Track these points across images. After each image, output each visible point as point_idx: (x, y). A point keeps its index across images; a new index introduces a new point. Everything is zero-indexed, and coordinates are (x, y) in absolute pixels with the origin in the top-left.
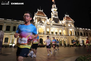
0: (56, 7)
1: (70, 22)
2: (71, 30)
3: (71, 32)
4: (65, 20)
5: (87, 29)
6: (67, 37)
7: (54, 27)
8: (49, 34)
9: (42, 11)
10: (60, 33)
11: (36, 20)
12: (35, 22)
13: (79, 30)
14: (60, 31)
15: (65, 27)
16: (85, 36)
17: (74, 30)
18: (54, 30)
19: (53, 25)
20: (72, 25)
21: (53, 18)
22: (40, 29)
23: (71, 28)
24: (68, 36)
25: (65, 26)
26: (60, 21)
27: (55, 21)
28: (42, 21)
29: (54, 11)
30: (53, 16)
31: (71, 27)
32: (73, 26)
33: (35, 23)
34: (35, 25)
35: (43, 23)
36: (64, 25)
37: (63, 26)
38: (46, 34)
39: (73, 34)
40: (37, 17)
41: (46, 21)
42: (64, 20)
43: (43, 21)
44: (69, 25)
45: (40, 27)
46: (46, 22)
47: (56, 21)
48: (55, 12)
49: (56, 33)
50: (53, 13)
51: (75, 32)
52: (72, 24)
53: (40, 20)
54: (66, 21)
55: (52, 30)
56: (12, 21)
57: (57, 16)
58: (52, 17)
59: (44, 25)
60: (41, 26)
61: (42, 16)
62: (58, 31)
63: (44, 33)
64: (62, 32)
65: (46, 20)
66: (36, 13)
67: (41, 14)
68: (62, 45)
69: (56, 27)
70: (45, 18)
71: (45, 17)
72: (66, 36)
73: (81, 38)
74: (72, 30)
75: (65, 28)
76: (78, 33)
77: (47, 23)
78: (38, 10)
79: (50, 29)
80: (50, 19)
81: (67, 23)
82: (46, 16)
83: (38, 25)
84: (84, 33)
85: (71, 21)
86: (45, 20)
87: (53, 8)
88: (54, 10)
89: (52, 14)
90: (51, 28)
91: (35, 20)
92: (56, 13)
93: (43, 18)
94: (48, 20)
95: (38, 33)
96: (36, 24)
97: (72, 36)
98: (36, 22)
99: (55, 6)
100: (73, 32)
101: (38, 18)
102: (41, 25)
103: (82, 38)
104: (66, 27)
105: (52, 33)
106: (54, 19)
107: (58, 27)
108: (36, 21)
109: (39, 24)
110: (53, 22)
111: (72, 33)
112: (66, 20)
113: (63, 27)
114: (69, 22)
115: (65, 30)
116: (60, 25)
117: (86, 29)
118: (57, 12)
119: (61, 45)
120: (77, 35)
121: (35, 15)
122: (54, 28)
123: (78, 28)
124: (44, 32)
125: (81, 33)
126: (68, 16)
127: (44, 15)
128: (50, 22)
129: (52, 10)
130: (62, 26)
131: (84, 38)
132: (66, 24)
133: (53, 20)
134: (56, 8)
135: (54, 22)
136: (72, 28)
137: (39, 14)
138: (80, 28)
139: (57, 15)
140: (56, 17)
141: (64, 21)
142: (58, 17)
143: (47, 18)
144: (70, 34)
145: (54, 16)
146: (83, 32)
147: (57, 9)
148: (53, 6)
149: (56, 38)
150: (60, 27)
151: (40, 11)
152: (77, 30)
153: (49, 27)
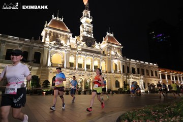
0: (89, 15)
1: (116, 48)
2: (116, 62)
3: (116, 65)
4: (106, 41)
5: (143, 62)
6: (108, 74)
7: (84, 54)
8: (74, 68)
9: (62, 20)
10: (95, 66)
11: (48, 36)
12: (45, 41)
13: (130, 63)
14: (96, 63)
15: (105, 55)
16: (139, 75)
17: (120, 62)
18: (86, 60)
19: (83, 50)
20: (118, 53)
21: (84, 37)
22: (54, 56)
23: (116, 59)
24: (110, 72)
25: (106, 53)
26: (96, 44)
27: (86, 43)
28: (59, 41)
30: (83, 33)
31: (115, 57)
32: (119, 55)
33: (44, 43)
34: (44, 47)
35: (61, 45)
36: (104, 52)
37: (102, 53)
38: (67, 68)
39: (119, 69)
41: (68, 41)
42: (104, 43)
43: (62, 42)
44: (113, 53)
45: (56, 52)
46: (68, 44)
47: (89, 42)
48: (87, 26)
49: (88, 66)
50: (83, 28)
51: (123, 66)
52: (119, 51)
53: (55, 38)
54: (107, 44)
55: (80, 61)
58: (81, 34)
59: (63, 49)
60: (58, 51)
61: (61, 31)
62: (92, 64)
63: (63, 64)
64: (99, 65)
65: (69, 39)
66: (47, 23)
67: (59, 26)
69: (88, 55)
70: (66, 36)
71: (67, 34)
72: (106, 72)
73: (133, 78)
75: (104, 57)
76: (128, 68)
77: (70, 46)
78: (54, 18)
79: (75, 57)
80: (76, 37)
81: (109, 48)
82: (69, 30)
83: (50, 47)
84: (138, 69)
85: (117, 45)
86: (67, 38)
87: (84, 16)
88: (86, 21)
89: (81, 27)
90: (79, 55)
91: (46, 37)
92: (89, 27)
93: (63, 35)
94: (73, 40)
95: (49, 64)
96: (48, 46)
97: (117, 73)
99: (89, 13)
101: (52, 34)
102: (58, 48)
103: (135, 79)
104: (107, 56)
105: (80, 66)
106: (86, 39)
107: (91, 55)
108: (48, 39)
109: (54, 47)
110: (83, 44)
111: (118, 67)
112: (108, 42)
113: (102, 56)
114: (114, 47)
115: (104, 62)
116: (96, 50)
117: (141, 62)
118: (92, 26)
120: (127, 72)
121: (45, 26)
122: (85, 57)
123: (128, 59)
124: (63, 62)
125: (133, 69)
126: (112, 35)
127: (65, 28)
128: (76, 43)
129: (83, 20)
130: (99, 53)
131: (138, 77)
132: (108, 50)
133: (83, 41)
134: (91, 18)
135: (85, 45)
136: (118, 58)
137: (56, 26)
138: (132, 60)
139: (92, 32)
140: (89, 36)
141: (104, 45)
142: (92, 34)
143: (71, 35)
144: (114, 69)
146: (137, 66)
147: (92, 20)
148: (84, 13)
149: (86, 76)
150: (95, 55)
151: (58, 19)
152: (126, 63)
153: (75, 53)
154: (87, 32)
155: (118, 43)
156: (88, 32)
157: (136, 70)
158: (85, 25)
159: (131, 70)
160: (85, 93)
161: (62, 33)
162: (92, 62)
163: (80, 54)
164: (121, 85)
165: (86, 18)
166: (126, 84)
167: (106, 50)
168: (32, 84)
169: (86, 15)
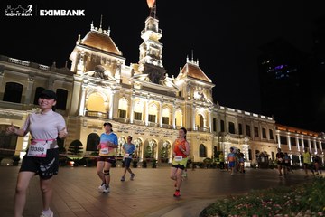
0: (157, 27)
1: (202, 86)
2: (201, 111)
3: (201, 118)
4: (185, 75)
5: (249, 114)
6: (188, 133)
7: (146, 96)
9: (108, 33)
10: (164, 118)
11: (82, 62)
12: (76, 69)
13: (225, 115)
14: (166, 113)
15: (183, 99)
16: (241, 136)
17: (209, 112)
18: (146, 105)
19: (144, 88)
20: (205, 96)
21: (146, 65)
22: (92, 97)
23: (202, 106)
24: (191, 130)
25: (184, 95)
26: (167, 78)
27: (150, 77)
28: (102, 71)
29: (151, 39)
30: (145, 58)
31: (201, 103)
32: (208, 99)
33: (75, 73)
34: (74, 80)
35: (106, 78)
36: (180, 93)
37: (177, 95)
38: (113, 119)
39: (207, 125)
41: (118, 71)
42: (182, 78)
43: (107, 72)
44: (197, 96)
45: (95, 91)
46: (117, 76)
47: (154, 75)
48: (152, 46)
49: (152, 118)
50: (145, 48)
51: (214, 119)
52: (207, 93)
53: (95, 65)
54: (187, 79)
55: (138, 108)
57: (158, 58)
58: (141, 60)
59: (108, 85)
60: (99, 87)
61: (105, 52)
62: (158, 113)
63: (108, 113)
64: (171, 116)
65: (119, 67)
66: (82, 38)
67: (103, 45)
68: (167, 160)
69: (153, 97)
70: (115, 62)
71: (117, 59)
73: (230, 141)
74: (204, 111)
75: (181, 102)
76: (222, 123)
77: (121, 80)
78: (93, 29)
79: (129, 101)
80: (132, 65)
81: (191, 87)
82: (120, 53)
83: (86, 81)
84: (240, 126)
85: (204, 82)
86: (116, 67)
87: (148, 29)
88: (151, 37)
89: (141, 48)
90: (136, 98)
91: (78, 62)
92: (157, 47)
93: (109, 61)
94: (126, 71)
95: (82, 112)
96: (80, 79)
97: (202, 131)
98: (78, 72)
99: (156, 22)
100: (207, 119)
101: (89, 58)
102: (100, 84)
103: (234, 142)
104: (186, 101)
105: (138, 116)
106: (149, 69)
107: (158, 99)
108: (81, 67)
109: (92, 81)
110: (144, 77)
111: (205, 121)
112: (188, 77)
113: (177, 101)
114: (198, 85)
115: (180, 112)
116: (167, 90)
117: (246, 113)
118: (161, 47)
119: (164, 160)
120: (220, 130)
121: (78, 43)
122: (146, 100)
123: (222, 108)
124: (108, 110)
125: (232, 125)
126: (197, 64)
127: (113, 48)
128: (132, 75)
129: (146, 35)
130: (171, 94)
131: (239, 140)
132: (188, 91)
133: (144, 72)
134: (159, 32)
135: (148, 79)
136: (205, 104)
137: (96, 44)
138: (229, 109)
139: (161, 56)
140: (155, 63)
141: (180, 81)
142: (161, 61)
143: (123, 61)
144: (198, 123)
145: (148, 59)
146: (239, 120)
147: (161, 36)
148: (148, 22)
149: (147, 134)
150: (165, 97)
151: (100, 31)
152: (219, 114)
153: (130, 94)
154: (151, 56)
155: (206, 78)
157: (236, 127)
158: (148, 44)
159: (227, 127)
160: (145, 165)
161: (108, 57)
162: (158, 110)
163: (138, 94)
164: (210, 153)
165: (150, 31)
166: (218, 152)
167: (185, 90)
169: (150, 26)
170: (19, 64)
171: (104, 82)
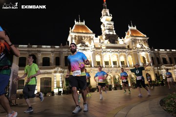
0: (109, 13)
1: (140, 40)
2: (143, 54)
3: (144, 58)
4: (129, 36)
5: (175, 50)
7: (109, 51)
9: (84, 23)
10: (121, 62)
13: (159, 54)
14: (122, 59)
15: (131, 49)
16: (172, 65)
17: (148, 54)
18: (110, 56)
19: (108, 47)
20: (144, 45)
21: (106, 35)
23: (143, 51)
25: (131, 47)
26: (119, 39)
27: (110, 41)
28: (84, 43)
30: (105, 31)
32: (146, 47)
35: (87, 46)
36: (128, 46)
37: (127, 48)
38: (94, 67)
39: (148, 62)
40: (75, 36)
42: (128, 38)
43: (87, 43)
44: (138, 46)
46: (92, 44)
47: (112, 39)
48: (108, 24)
49: (115, 63)
50: (104, 26)
51: (152, 58)
52: (145, 43)
53: (80, 41)
54: (131, 38)
55: (106, 59)
56: (28, 47)
57: (112, 30)
58: (103, 33)
59: (89, 49)
62: (118, 60)
63: (91, 64)
64: (126, 60)
65: (92, 39)
66: (72, 29)
67: (82, 30)
69: (113, 52)
70: (90, 37)
71: (90, 35)
74: (145, 54)
75: (130, 51)
76: (158, 59)
77: (95, 46)
78: (76, 23)
79: (101, 55)
80: (99, 37)
81: (134, 41)
82: (91, 32)
84: (170, 59)
87: (104, 16)
88: (106, 20)
89: (102, 27)
90: (104, 53)
91: (72, 41)
92: (110, 24)
93: (87, 37)
94: (96, 40)
99: (108, 11)
100: (148, 58)
101: (77, 38)
102: (84, 50)
104: (133, 50)
105: (107, 63)
106: (108, 37)
107: (116, 52)
110: (107, 42)
111: (146, 59)
112: (131, 36)
113: (127, 51)
114: (138, 40)
116: (121, 46)
117: (173, 50)
118: (112, 23)
120: (157, 63)
121: (70, 32)
123: (156, 50)
125: (164, 60)
126: (135, 28)
127: (87, 30)
128: (100, 42)
129: (103, 19)
130: (123, 48)
131: (171, 68)
132: (132, 44)
133: (106, 39)
134: (110, 16)
135: (109, 42)
136: (144, 50)
137: (79, 30)
138: (161, 50)
139: (114, 28)
140: (111, 33)
141: (126, 40)
142: (114, 31)
143: (94, 35)
144: (142, 61)
146: (168, 55)
147: (111, 18)
148: (103, 12)
149: (114, 72)
150: (120, 50)
151: (80, 23)
152: (155, 54)
153: (100, 52)
154: (108, 29)
155: (142, 35)
156: (110, 30)
157: (168, 60)
158: (105, 23)
159: (162, 60)
160: (115, 89)
161: (86, 35)
162: (118, 58)
163: (105, 51)
164: (153, 78)
165: (105, 17)
166: (158, 76)
167: (131, 44)
168: (67, 85)
169: (105, 14)
170: (46, 48)
171: (86, 48)
